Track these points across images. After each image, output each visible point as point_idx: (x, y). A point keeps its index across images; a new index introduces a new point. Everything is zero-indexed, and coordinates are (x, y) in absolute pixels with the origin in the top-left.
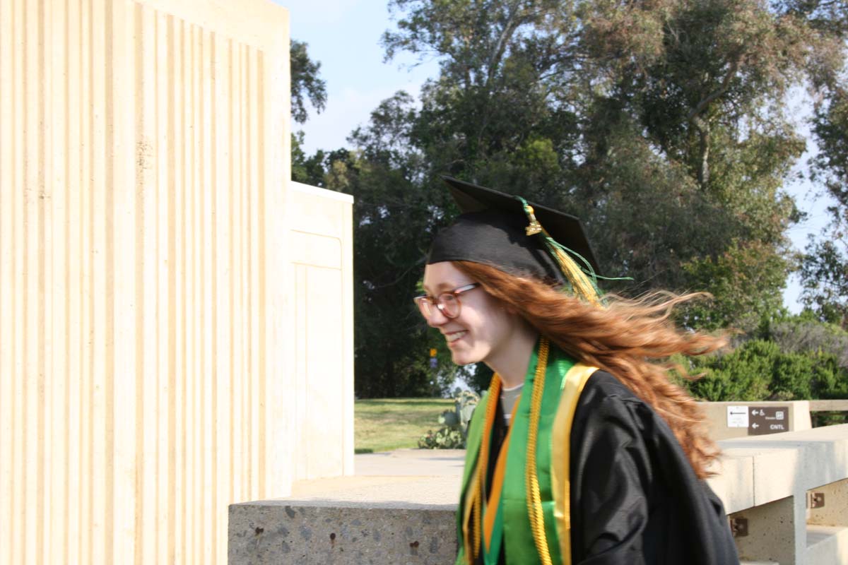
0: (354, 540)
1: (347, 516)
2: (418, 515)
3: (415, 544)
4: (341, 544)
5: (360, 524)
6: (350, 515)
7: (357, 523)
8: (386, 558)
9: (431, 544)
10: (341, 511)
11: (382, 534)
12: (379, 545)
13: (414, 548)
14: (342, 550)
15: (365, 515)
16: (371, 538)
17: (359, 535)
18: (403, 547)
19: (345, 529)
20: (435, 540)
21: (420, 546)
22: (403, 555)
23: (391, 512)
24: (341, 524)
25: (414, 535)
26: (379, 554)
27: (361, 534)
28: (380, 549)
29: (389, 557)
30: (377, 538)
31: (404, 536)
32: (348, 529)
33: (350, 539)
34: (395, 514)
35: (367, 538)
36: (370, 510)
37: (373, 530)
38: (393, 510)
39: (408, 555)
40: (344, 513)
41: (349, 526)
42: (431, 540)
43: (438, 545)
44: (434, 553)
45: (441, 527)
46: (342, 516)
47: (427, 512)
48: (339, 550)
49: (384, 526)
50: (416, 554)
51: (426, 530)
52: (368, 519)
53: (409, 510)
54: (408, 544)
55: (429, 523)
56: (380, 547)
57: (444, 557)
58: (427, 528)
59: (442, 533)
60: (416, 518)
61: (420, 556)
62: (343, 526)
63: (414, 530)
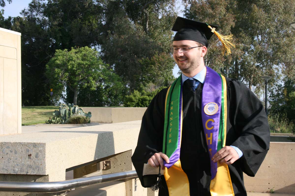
0: (7, 154)
1: (5, 145)
2: (32, 144)
3: (30, 155)
4: (2, 155)
5: (9, 148)
6: (5, 144)
7: (8, 147)
8: (19, 160)
9: (36, 155)
10: (2, 143)
11: (17, 152)
12: (17, 155)
13: (30, 156)
14: (3, 158)
15: (11, 144)
16: (14, 153)
17: (9, 152)
18: (26, 156)
19: (4, 150)
20: (37, 154)
21: (32, 156)
22: (25, 159)
23: (21, 143)
24: (2, 148)
25: (30, 152)
26: (16, 159)
27: (10, 152)
28: (17, 157)
29: (20, 160)
30: (16, 153)
31: (26, 152)
32: (5, 150)
33: (6, 153)
34: (23, 144)
35: (12, 153)
36: (13, 143)
37: (14, 150)
38: (22, 143)
39: (27, 159)
40: (3, 144)
41: (5, 148)
42: (36, 153)
43: (39, 155)
44: (37, 158)
45: (40, 149)
46: (3, 145)
47: (34, 143)
48: (2, 158)
49: (18, 149)
50: (31, 159)
51: (34, 150)
52: (12, 146)
53: (28, 143)
54: (27, 155)
55: (35, 147)
56: (17, 156)
57: (41, 160)
58: (35, 149)
59: (40, 151)
60: (30, 145)
61: (32, 159)
62: (3, 149)
63: (29, 150)
